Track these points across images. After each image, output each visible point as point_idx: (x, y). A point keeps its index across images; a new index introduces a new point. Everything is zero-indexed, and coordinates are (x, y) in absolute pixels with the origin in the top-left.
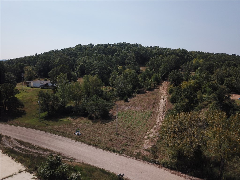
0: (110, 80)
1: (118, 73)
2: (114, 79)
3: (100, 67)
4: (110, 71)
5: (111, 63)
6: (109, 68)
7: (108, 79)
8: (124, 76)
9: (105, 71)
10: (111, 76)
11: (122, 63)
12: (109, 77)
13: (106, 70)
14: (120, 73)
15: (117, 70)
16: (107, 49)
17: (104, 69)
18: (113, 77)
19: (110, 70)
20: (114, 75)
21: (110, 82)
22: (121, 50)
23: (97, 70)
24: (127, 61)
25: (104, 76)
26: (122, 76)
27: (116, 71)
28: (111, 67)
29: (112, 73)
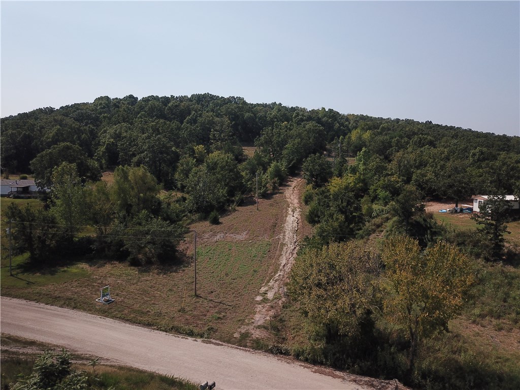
0: (177, 176)
1: (194, 161)
2: (186, 173)
3: (153, 146)
4: (177, 157)
5: (178, 138)
6: (173, 149)
7: (173, 175)
8: (208, 166)
9: (165, 155)
10: (178, 167)
11: (204, 139)
12: (175, 169)
13: (168, 154)
14: (200, 161)
15: (192, 155)
16: (169, 107)
17: (161, 153)
18: (182, 171)
19: (176, 153)
20: (185, 166)
21: (176, 180)
22: (200, 110)
23: (147, 154)
24: (214, 135)
25: (163, 168)
26: (203, 168)
27: (190, 156)
28: (178, 147)
29: (180, 161)
